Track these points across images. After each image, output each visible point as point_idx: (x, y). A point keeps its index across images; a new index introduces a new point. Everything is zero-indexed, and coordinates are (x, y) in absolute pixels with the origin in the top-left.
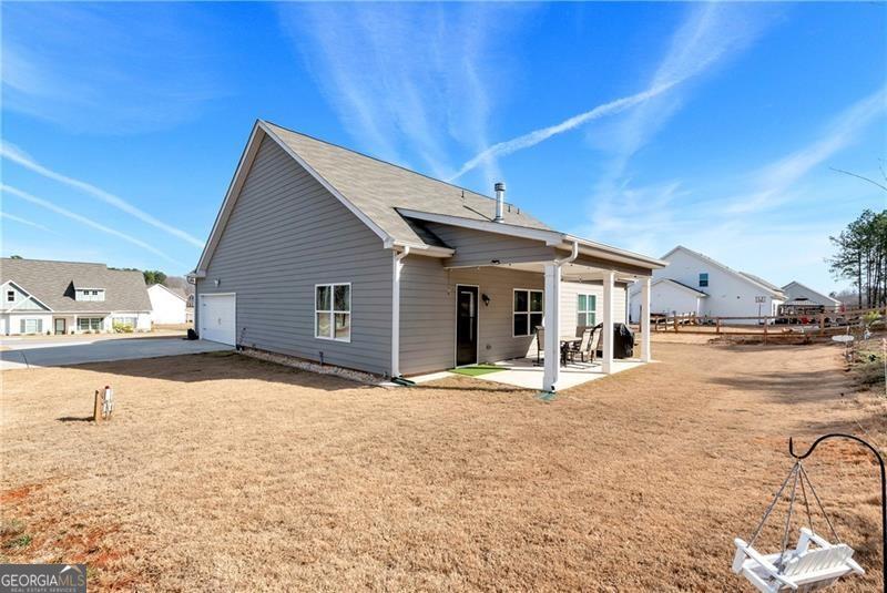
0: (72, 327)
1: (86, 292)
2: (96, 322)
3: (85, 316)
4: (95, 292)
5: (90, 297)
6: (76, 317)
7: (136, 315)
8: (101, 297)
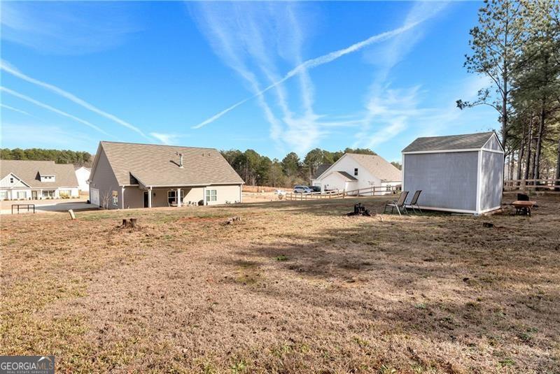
0: (40, 195)
1: (46, 177)
2: (52, 192)
3: (46, 190)
4: (50, 177)
5: (48, 180)
6: (42, 190)
7: (70, 189)
8: (53, 180)
